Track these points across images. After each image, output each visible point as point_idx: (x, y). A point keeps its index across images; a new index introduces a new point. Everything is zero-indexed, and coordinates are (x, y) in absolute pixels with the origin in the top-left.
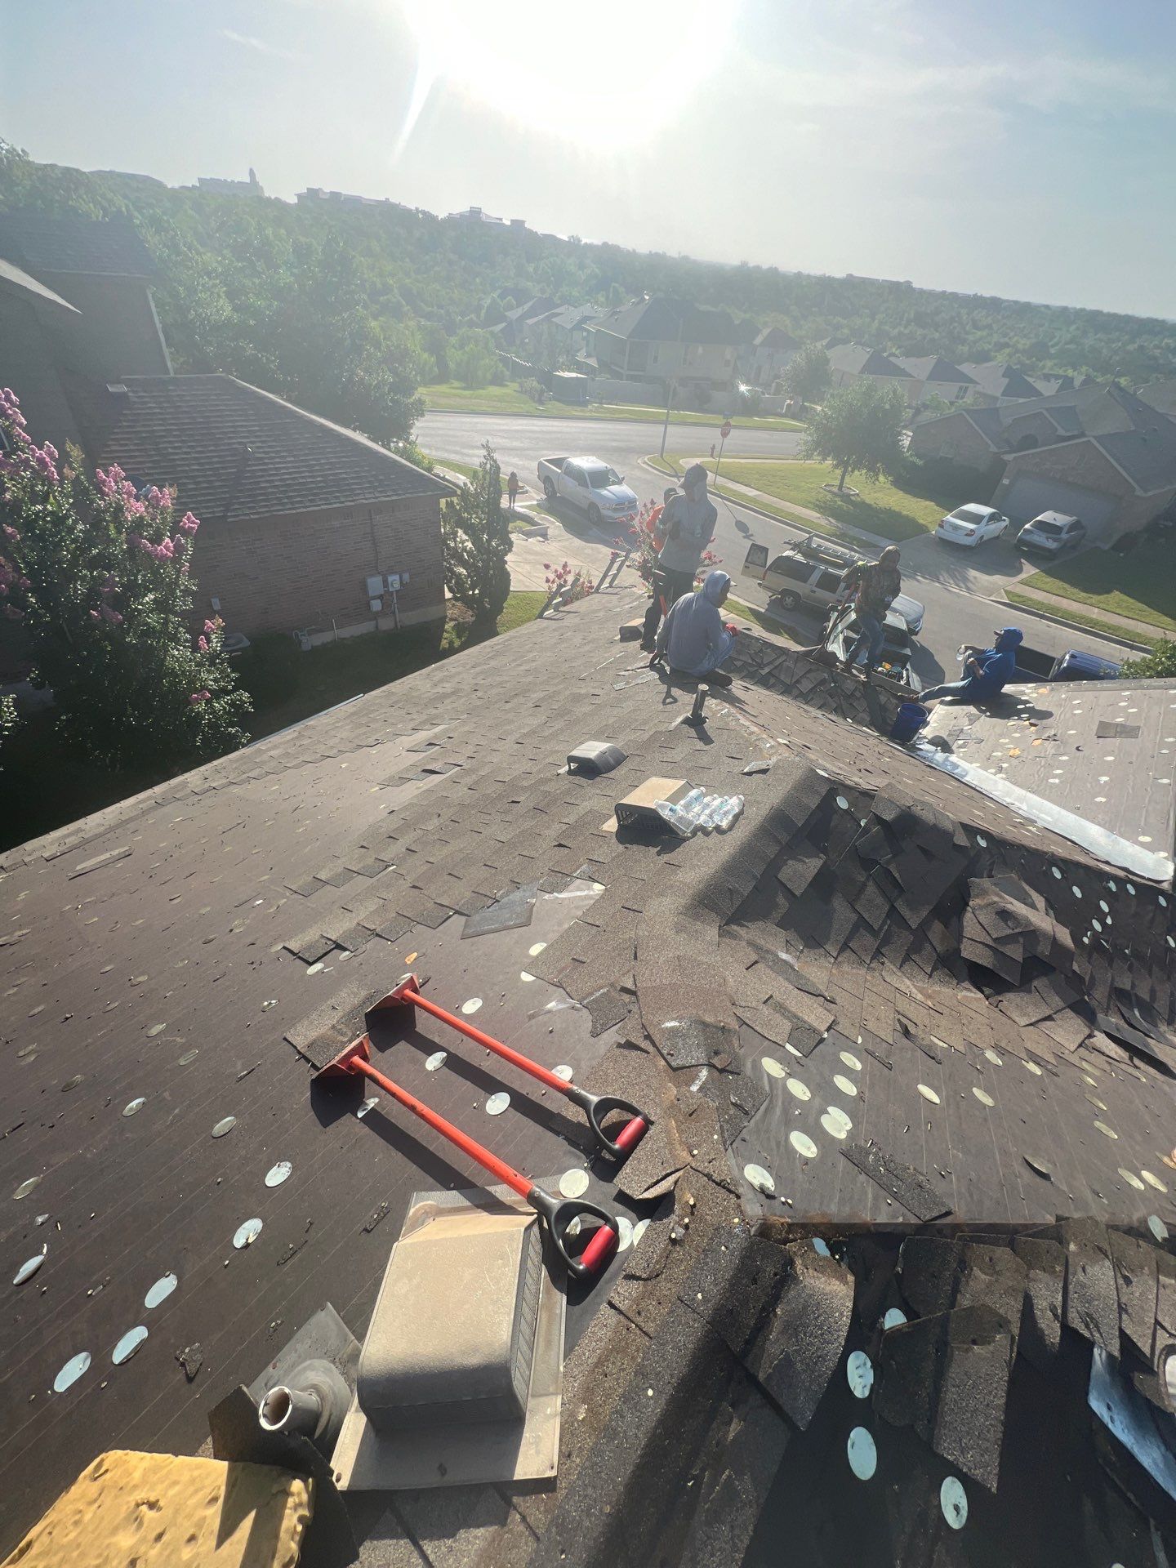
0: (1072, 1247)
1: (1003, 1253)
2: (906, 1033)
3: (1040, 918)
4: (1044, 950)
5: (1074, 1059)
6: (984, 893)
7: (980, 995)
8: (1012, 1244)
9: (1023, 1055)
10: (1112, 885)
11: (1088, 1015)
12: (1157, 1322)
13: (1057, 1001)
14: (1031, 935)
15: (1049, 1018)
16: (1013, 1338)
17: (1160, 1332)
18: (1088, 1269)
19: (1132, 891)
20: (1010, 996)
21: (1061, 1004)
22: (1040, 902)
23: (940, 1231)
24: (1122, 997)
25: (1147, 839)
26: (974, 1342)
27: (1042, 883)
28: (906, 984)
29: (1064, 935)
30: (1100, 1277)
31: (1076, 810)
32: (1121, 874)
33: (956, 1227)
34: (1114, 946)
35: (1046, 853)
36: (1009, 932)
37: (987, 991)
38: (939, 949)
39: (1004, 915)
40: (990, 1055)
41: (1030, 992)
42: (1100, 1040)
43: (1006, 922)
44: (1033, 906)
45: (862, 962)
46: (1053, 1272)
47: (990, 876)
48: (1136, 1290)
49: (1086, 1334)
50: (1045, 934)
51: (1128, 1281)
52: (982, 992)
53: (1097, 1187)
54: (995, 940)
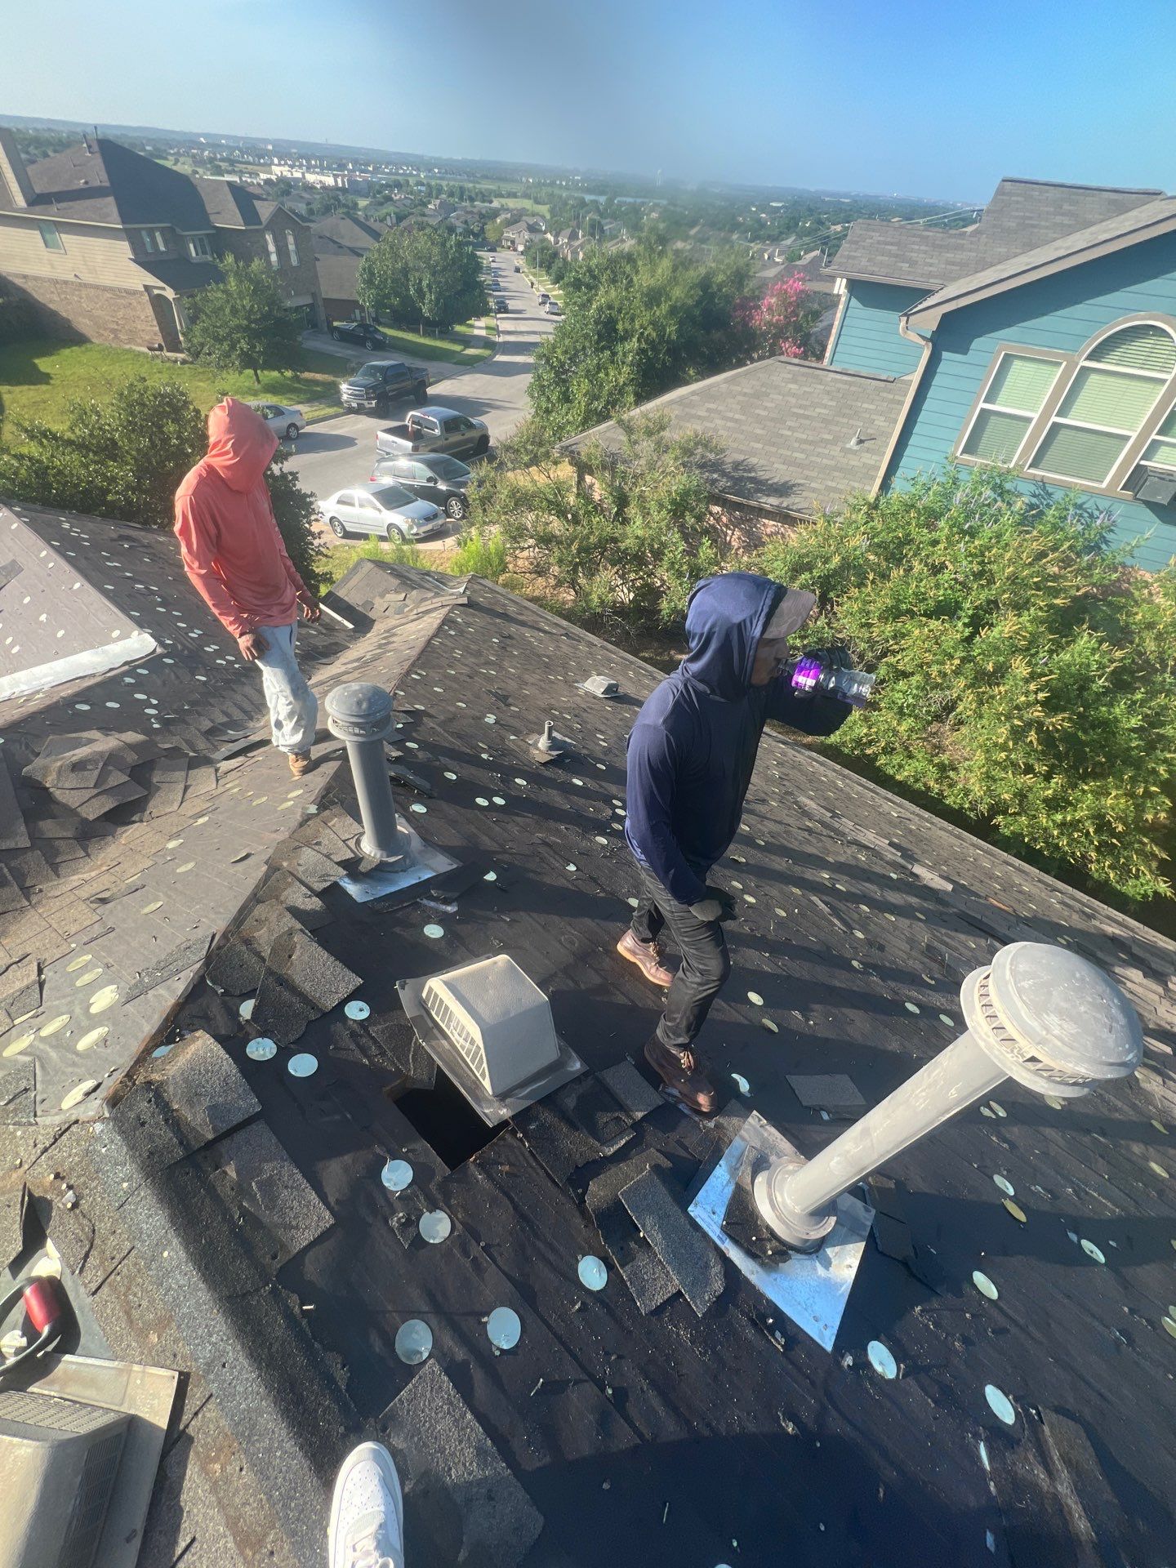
0: (285, 864)
1: (260, 911)
2: (104, 901)
3: (103, 743)
4: (132, 758)
5: (221, 790)
6: (46, 770)
7: (136, 825)
8: (259, 902)
9: (192, 821)
10: (128, 680)
11: (207, 761)
12: (344, 841)
13: (180, 775)
14: (112, 759)
15: (186, 788)
16: (301, 930)
17: (348, 842)
18: (301, 862)
19: (145, 672)
20: (151, 804)
21: (183, 773)
22: (94, 734)
23: (219, 948)
24: (212, 733)
25: (116, 634)
26: (290, 957)
27: (82, 723)
28: (75, 880)
29: (132, 737)
30: (308, 856)
31: (57, 656)
32: (126, 667)
33: (225, 936)
34: (175, 712)
35: (58, 702)
36: (96, 772)
37: (135, 818)
38: (69, 834)
39: (78, 767)
40: (171, 845)
41: (158, 789)
42: (225, 766)
43: (84, 769)
44: (90, 741)
45: (22, 910)
46: (290, 885)
47: (38, 755)
48: (325, 842)
49: (328, 884)
50: (120, 749)
51: (318, 844)
52: (134, 822)
53: (275, 828)
54: (95, 787)
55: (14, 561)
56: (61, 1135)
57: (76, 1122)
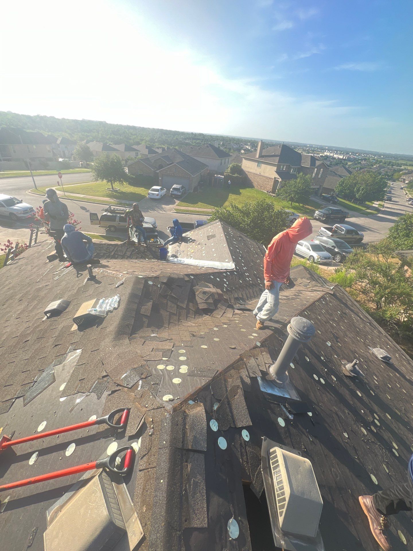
0: (245, 359)
1: (232, 372)
2: (194, 335)
3: (212, 289)
4: (216, 296)
5: (233, 319)
6: (198, 289)
7: (208, 316)
8: (233, 368)
9: (222, 324)
10: (224, 274)
11: (231, 307)
12: (265, 363)
13: (224, 308)
14: (212, 295)
15: (224, 313)
16: (241, 388)
17: (266, 364)
18: (250, 362)
19: (229, 274)
20: (215, 312)
21: (225, 308)
22: (211, 285)
23: (218, 377)
24: (237, 299)
25: (227, 260)
26: (235, 396)
27: (210, 281)
28: (190, 324)
29: (219, 291)
30: (252, 362)
31: (212, 260)
32: (225, 271)
33: (220, 373)
34: (231, 288)
35: (208, 273)
36: (207, 296)
37: (209, 314)
38: (194, 310)
39: (205, 293)
40: (215, 329)
41: (218, 309)
42: (237, 311)
43: (205, 294)
44: (210, 287)
45: (176, 325)
46: (244, 368)
47: (198, 285)
48: (259, 359)
49: (255, 376)
50: (215, 293)
51: (257, 359)
52: (208, 315)
53: (245, 343)
54: (205, 300)
55: (215, 234)
56: (159, 408)
57: (164, 407)
